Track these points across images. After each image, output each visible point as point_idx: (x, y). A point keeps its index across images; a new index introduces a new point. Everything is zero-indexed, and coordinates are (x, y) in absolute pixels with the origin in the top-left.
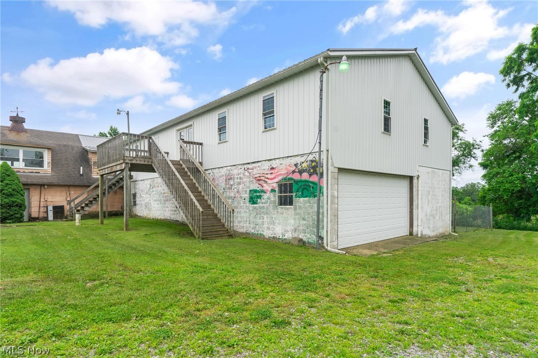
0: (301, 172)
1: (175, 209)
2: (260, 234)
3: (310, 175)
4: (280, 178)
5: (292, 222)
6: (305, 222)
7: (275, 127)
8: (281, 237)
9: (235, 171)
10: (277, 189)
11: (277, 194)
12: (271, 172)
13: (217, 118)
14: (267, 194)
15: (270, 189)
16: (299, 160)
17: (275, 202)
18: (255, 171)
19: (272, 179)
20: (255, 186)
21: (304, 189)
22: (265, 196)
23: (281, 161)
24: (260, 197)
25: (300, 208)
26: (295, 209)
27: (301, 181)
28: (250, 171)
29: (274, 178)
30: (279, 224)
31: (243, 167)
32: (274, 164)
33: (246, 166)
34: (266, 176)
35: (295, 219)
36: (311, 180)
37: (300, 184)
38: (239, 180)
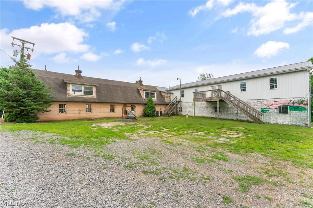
0: (293, 103)
1: (210, 113)
2: (269, 122)
3: (299, 104)
4: (280, 105)
5: (289, 119)
6: (296, 119)
7: (277, 88)
8: (281, 123)
9: (251, 102)
10: (278, 108)
11: (278, 110)
12: (275, 102)
13: (240, 84)
14: (273, 110)
15: (274, 108)
16: (292, 99)
17: (277, 112)
18: (264, 102)
19: (275, 105)
20: (266, 107)
21: (295, 109)
22: (271, 110)
23: (281, 99)
24: (268, 110)
25: (293, 114)
26: (290, 115)
27: (294, 106)
28: (262, 102)
29: (276, 105)
30: (280, 119)
31: (257, 101)
32: (276, 100)
33: (258, 100)
34: (272, 104)
35: (290, 118)
36: (299, 106)
37: (293, 107)
38: (254, 105)
